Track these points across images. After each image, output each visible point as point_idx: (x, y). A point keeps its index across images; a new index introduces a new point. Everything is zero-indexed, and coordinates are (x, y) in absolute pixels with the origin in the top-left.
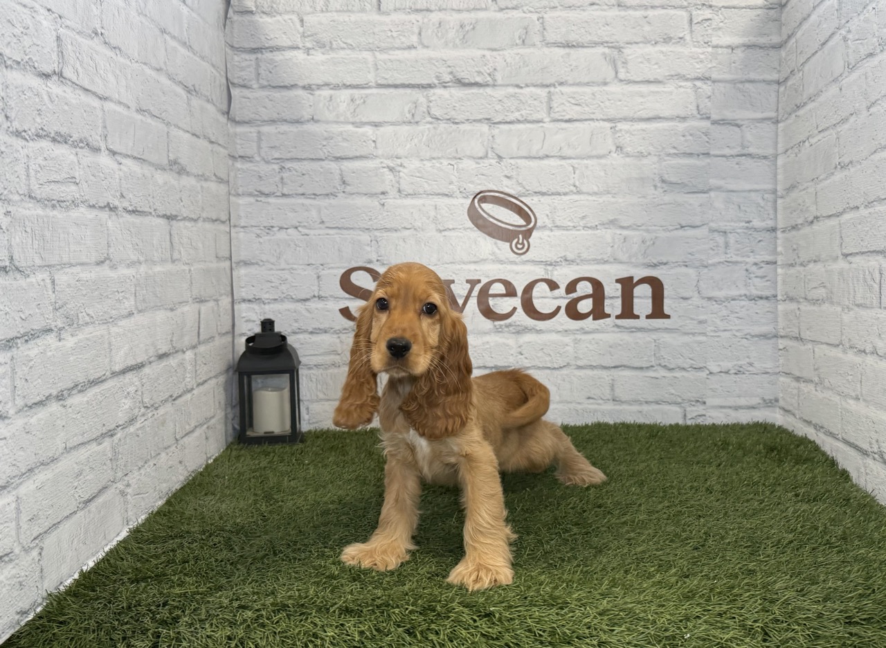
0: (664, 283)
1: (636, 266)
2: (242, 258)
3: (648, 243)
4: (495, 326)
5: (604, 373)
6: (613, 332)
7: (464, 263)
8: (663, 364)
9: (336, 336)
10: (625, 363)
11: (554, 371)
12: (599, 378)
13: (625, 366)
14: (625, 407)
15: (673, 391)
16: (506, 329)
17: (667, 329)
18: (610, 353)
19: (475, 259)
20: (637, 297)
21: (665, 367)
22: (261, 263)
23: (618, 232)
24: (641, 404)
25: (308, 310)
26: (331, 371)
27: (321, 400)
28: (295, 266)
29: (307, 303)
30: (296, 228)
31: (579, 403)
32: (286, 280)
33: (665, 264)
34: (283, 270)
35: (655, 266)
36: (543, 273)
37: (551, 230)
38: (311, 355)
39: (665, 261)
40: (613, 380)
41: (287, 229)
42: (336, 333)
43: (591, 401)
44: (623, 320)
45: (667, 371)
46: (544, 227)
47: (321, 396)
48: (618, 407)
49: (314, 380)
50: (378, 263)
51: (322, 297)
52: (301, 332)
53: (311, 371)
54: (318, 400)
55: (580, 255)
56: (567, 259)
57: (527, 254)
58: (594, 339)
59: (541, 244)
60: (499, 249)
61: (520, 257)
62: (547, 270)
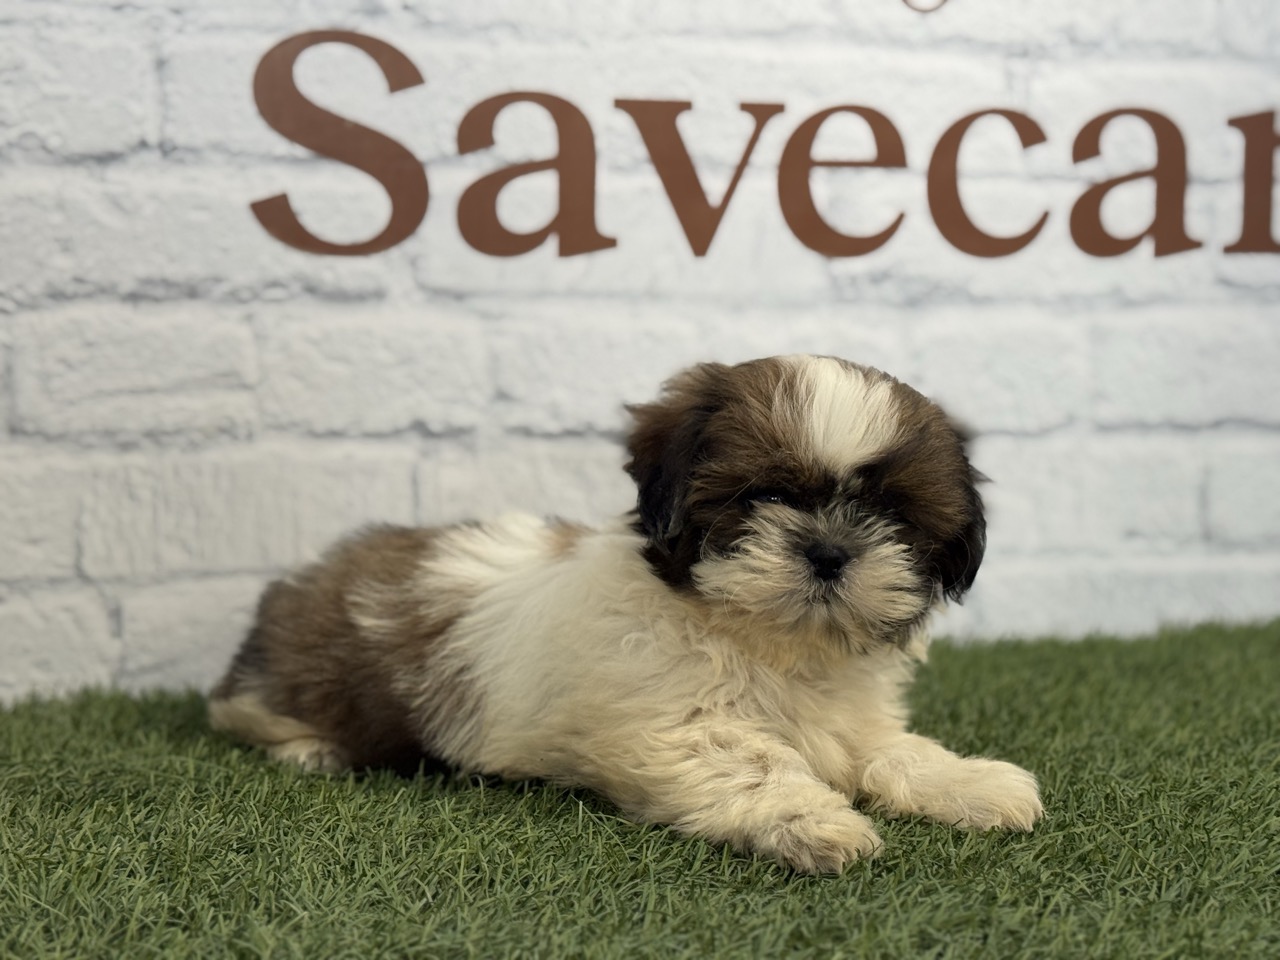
4: (835, 279)
5: (1176, 447)
6: (1212, 301)
9: (235, 312)
10: (1244, 412)
11: (1024, 442)
12: (1164, 464)
13: (1241, 421)
14: (1241, 560)
16: (873, 291)
18: (1201, 375)
25: (116, 203)
26: (212, 456)
27: (175, 575)
28: (58, 11)
29: (113, 173)
31: (1102, 553)
32: (17, 68)
36: (999, 85)
38: (134, 392)
40: (1206, 469)
42: (234, 297)
43: (1138, 543)
47: (174, 557)
48: (1219, 563)
49: (145, 494)
50: (406, 17)
51: (175, 148)
52: (89, 296)
53: (135, 459)
54: (165, 577)
55: (1121, 22)
56: (1081, 37)
57: (946, 8)
58: (1151, 327)
61: (922, 21)
62: (1011, 73)
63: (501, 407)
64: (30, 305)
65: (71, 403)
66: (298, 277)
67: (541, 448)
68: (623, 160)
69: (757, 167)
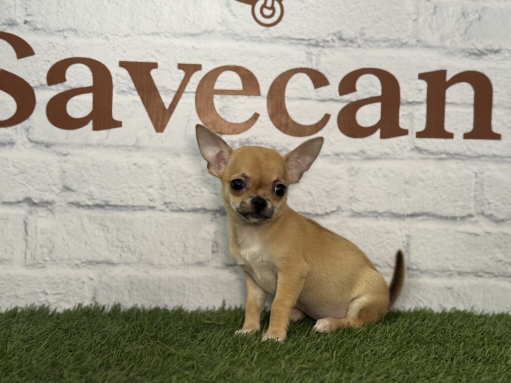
0: (493, 82)
1: (450, 53)
3: (471, 18)
5: (394, 225)
6: (412, 158)
7: (174, 35)
8: (488, 213)
10: (430, 209)
12: (387, 233)
13: (427, 214)
14: (427, 280)
15: (501, 256)
17: (495, 156)
18: (406, 193)
19: (192, 31)
20: (452, 103)
21: (490, 217)
24: (451, 275)
33: (496, 52)
35: (480, 54)
36: (304, 57)
39: (496, 47)
40: (408, 236)
44: (428, 140)
45: (492, 224)
50: (26, 26)
55: (364, 31)
56: (344, 37)
57: (279, 25)
58: (380, 169)
59: (301, 10)
60: (234, 15)
61: (267, 30)
62: (310, 54)
63: (66, 194)
67: (84, 212)
68: (124, 89)
69: (187, 93)
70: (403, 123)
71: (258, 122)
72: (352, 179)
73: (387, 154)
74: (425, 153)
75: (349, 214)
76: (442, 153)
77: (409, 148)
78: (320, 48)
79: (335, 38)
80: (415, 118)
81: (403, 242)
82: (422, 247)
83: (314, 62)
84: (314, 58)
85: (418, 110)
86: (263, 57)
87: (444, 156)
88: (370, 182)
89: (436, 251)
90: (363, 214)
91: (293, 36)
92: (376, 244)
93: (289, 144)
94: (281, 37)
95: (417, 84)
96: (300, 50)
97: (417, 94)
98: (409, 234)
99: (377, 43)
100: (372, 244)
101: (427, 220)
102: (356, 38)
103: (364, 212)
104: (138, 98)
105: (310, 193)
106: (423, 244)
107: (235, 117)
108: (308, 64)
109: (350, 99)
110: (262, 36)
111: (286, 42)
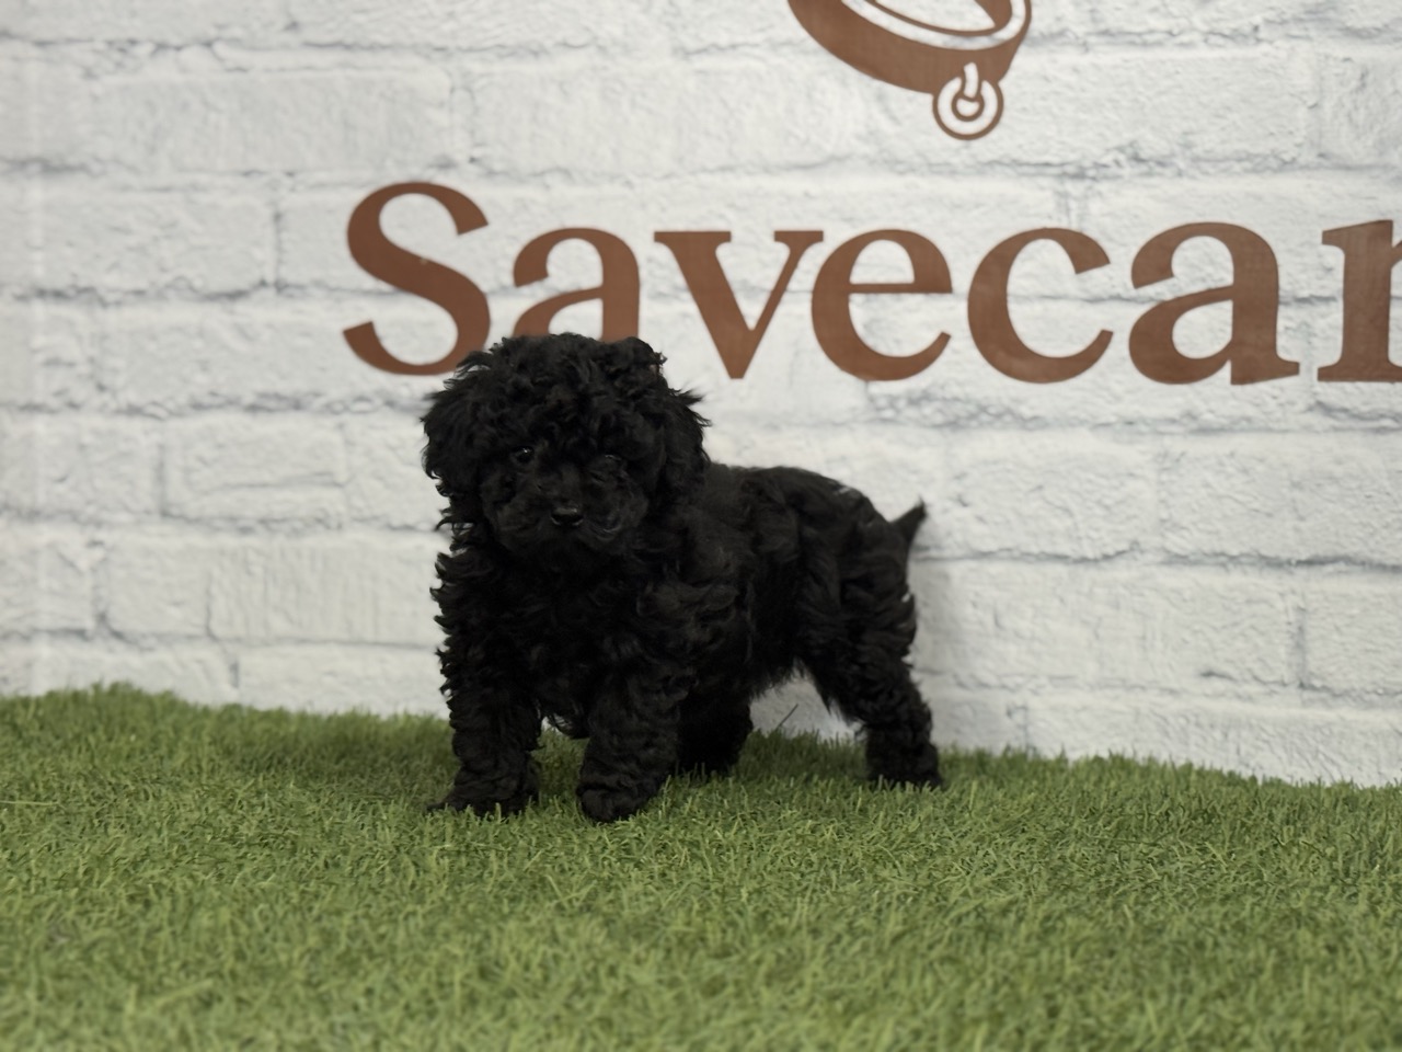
2: (35, 149)
4: (872, 399)
5: (1268, 584)
6: (1308, 429)
7: (767, 170)
9: (330, 421)
10: (1351, 549)
11: (1081, 569)
13: (1348, 560)
14: (1347, 713)
16: (911, 412)
18: (1296, 510)
22: (96, 167)
23: (1340, 49)
25: (243, 332)
26: (310, 542)
27: (280, 640)
28: (203, 179)
29: (241, 307)
30: (208, 44)
31: (1172, 692)
32: (173, 224)
34: (167, 189)
36: (1050, 206)
37: (1085, 47)
38: (251, 486)
40: (1301, 610)
41: (178, 48)
42: (329, 409)
43: (1217, 684)
44: (1348, 386)
46: (1057, 37)
47: (279, 625)
48: (1317, 714)
49: (258, 570)
51: (287, 286)
52: (220, 407)
53: (250, 541)
54: (272, 641)
55: (1191, 138)
56: (1143, 155)
57: (994, 135)
58: (1232, 455)
59: (1043, 99)
60: (894, 119)
61: (967, 147)
62: (1065, 195)
64: (177, 414)
65: (206, 493)
66: (379, 393)
68: (664, 288)
69: (794, 292)
70: (1287, 348)
71: (947, 352)
72: (1165, 477)
73: (1248, 419)
74: (1342, 415)
75: (1160, 557)
76: (1382, 416)
77: (1301, 406)
78: (1088, 183)
79: (1122, 158)
80: (1315, 335)
81: (1289, 623)
82: (1336, 637)
83: (1073, 215)
84: (1073, 205)
85: (1323, 316)
86: (958, 206)
87: (1387, 423)
88: (1207, 485)
89: (1370, 646)
90: (1192, 558)
91: (1025, 158)
92: (1224, 627)
93: (1017, 401)
94: (999, 163)
95: (1320, 256)
96: (1042, 188)
97: (1319, 278)
98: (1302, 605)
99: (1222, 166)
100: (1215, 629)
101: (1346, 573)
102: (1173, 155)
103: (1194, 554)
104: (690, 307)
105: (1067, 511)
106: (1337, 629)
107: (898, 342)
108: (1059, 220)
109: (1158, 294)
110: (955, 160)
111: (1008, 171)
